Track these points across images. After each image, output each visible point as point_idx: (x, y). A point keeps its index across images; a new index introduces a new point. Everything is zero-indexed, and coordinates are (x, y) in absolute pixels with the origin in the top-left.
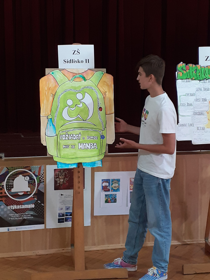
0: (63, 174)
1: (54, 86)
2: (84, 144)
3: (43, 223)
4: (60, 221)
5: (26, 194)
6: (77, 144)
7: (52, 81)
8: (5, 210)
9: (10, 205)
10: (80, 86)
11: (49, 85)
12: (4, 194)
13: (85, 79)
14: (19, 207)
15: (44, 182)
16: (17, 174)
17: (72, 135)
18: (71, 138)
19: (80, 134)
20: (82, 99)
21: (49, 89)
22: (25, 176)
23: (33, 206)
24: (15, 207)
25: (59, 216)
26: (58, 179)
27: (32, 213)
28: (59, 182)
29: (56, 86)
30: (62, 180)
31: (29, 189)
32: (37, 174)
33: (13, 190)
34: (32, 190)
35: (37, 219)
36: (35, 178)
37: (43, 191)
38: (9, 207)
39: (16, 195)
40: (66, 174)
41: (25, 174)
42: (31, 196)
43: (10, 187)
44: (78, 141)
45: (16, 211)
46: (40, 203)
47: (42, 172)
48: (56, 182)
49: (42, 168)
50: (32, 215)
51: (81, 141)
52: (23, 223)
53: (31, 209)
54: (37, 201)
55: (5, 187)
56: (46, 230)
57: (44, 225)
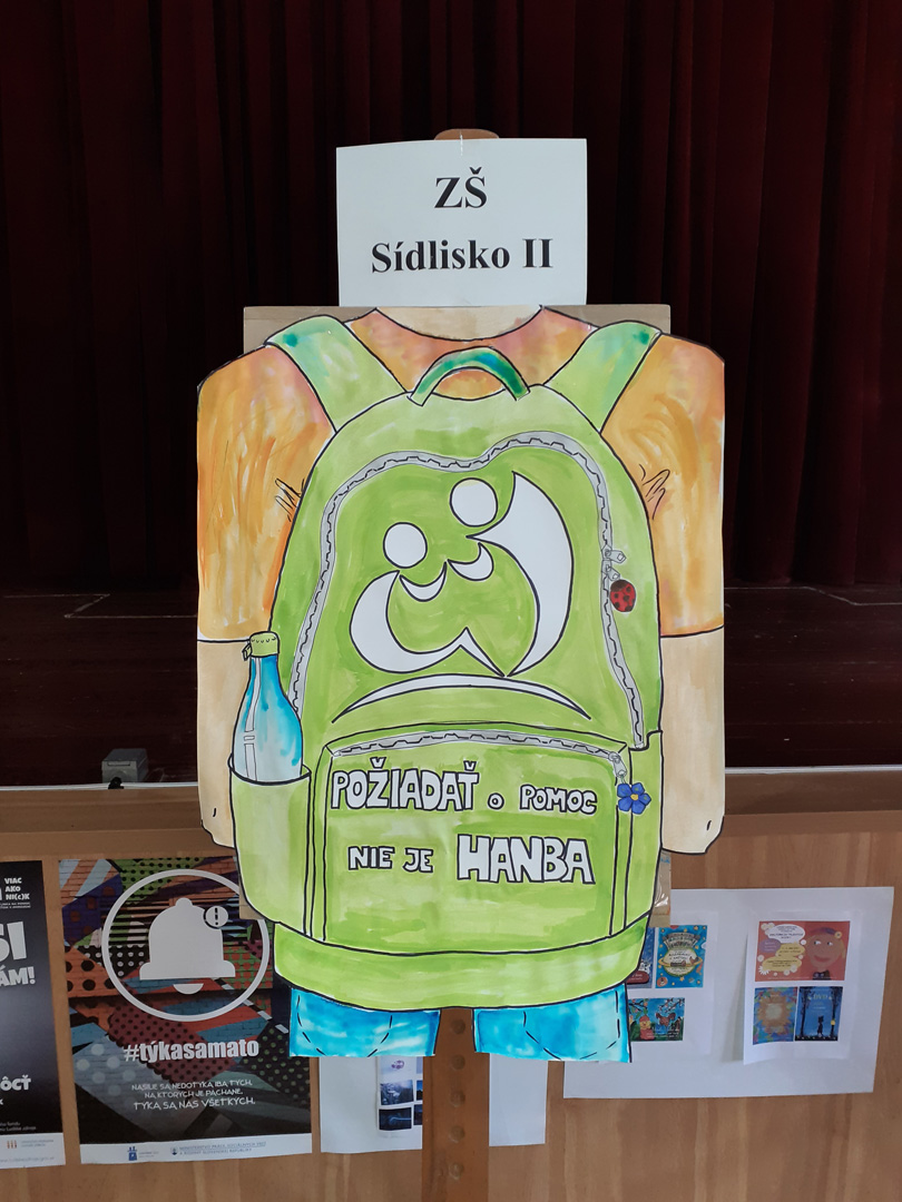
1: (298, 426)
2: (501, 846)
4: (392, 1119)
5: (213, 993)
6: (447, 838)
7: (288, 391)
8: (113, 1063)
9: (136, 1041)
10: (477, 434)
11: (263, 421)
13: (515, 383)
14: (179, 1052)
16: (162, 896)
17: (411, 777)
18: (405, 795)
19: (470, 766)
20: (492, 524)
21: (264, 448)
22: (206, 906)
23: (253, 1049)
25: (386, 1099)
27: (248, 1083)
29: (310, 431)
31: (227, 970)
33: (147, 972)
34: (247, 972)
35: (273, 1112)
39: (163, 994)
41: (205, 895)
42: (243, 999)
43: (131, 955)
44: (455, 819)
45: (165, 1070)
50: (246, 1092)
51: (474, 817)
52: (204, 1124)
53: (245, 1064)
54: (272, 1023)
55: (106, 955)
56: (319, 1158)
57: (307, 1138)
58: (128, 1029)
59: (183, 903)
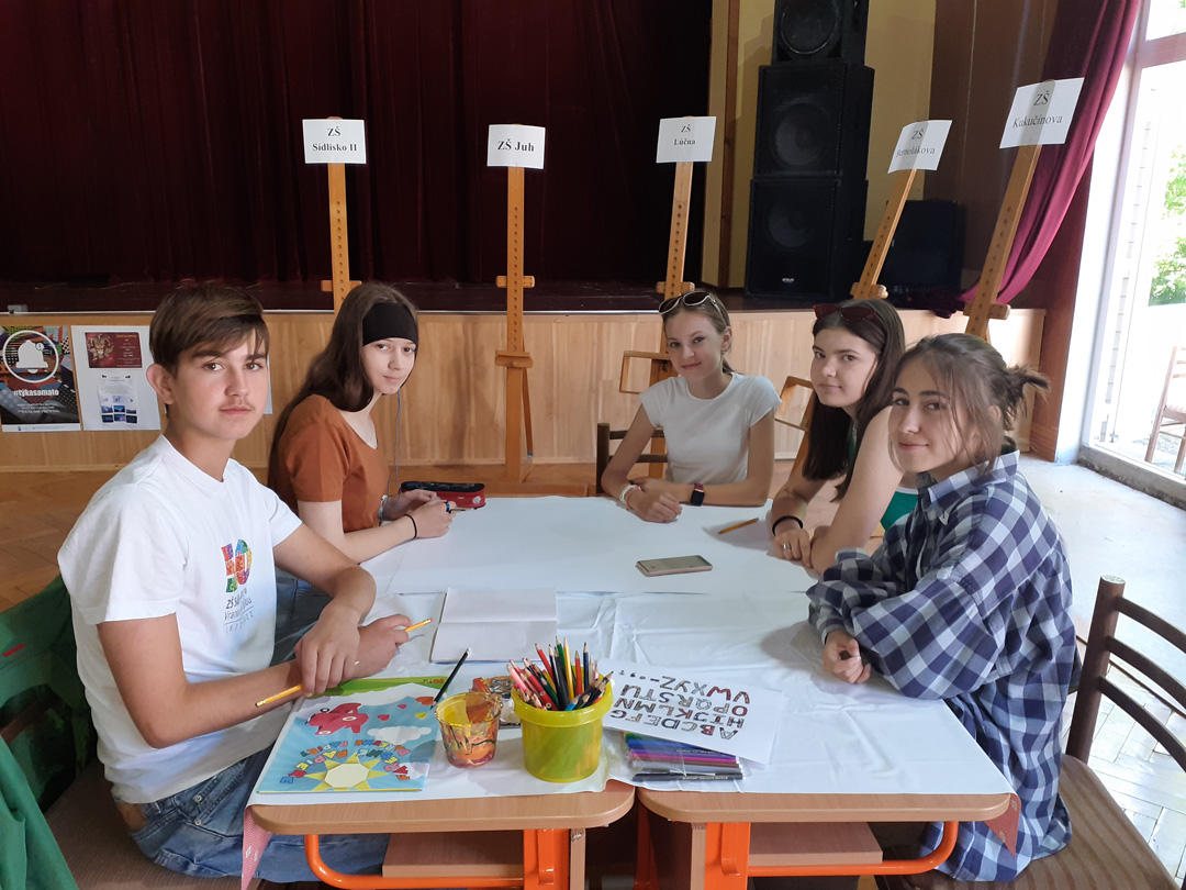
0: (103, 341)
3: (77, 421)
4: (106, 419)
5: (41, 373)
8: (10, 396)
9: (17, 389)
12: (4, 371)
14: (32, 393)
15: (71, 353)
16: (22, 339)
22: (36, 343)
23: (57, 393)
24: (25, 393)
25: (104, 411)
26: (93, 350)
27: (56, 405)
28: (95, 355)
30: (101, 352)
31: (45, 365)
32: (56, 340)
33: (18, 365)
34: (52, 366)
35: (65, 415)
36: (54, 346)
37: (70, 368)
38: (15, 393)
39: (25, 374)
40: (106, 343)
41: (35, 340)
42: (52, 375)
43: (13, 360)
45: (28, 399)
46: (69, 389)
47: (64, 337)
48: (91, 355)
49: (64, 331)
50: (56, 408)
52: (43, 419)
53: (55, 398)
54: (63, 384)
55: (4, 359)
56: (83, 432)
57: (79, 425)
58: (15, 385)
59: (28, 341)
